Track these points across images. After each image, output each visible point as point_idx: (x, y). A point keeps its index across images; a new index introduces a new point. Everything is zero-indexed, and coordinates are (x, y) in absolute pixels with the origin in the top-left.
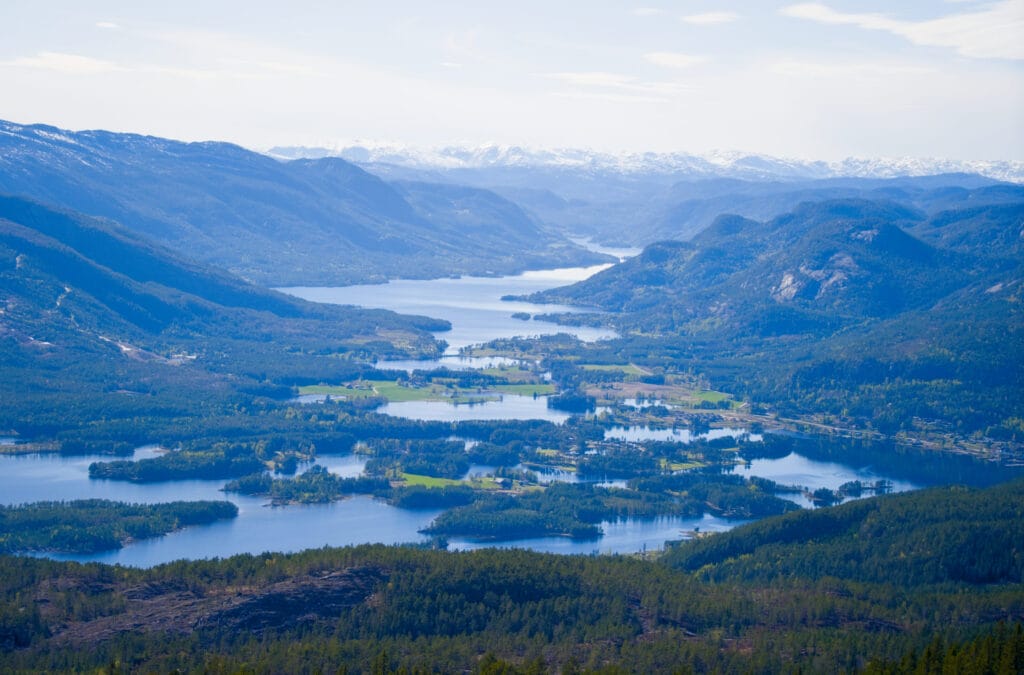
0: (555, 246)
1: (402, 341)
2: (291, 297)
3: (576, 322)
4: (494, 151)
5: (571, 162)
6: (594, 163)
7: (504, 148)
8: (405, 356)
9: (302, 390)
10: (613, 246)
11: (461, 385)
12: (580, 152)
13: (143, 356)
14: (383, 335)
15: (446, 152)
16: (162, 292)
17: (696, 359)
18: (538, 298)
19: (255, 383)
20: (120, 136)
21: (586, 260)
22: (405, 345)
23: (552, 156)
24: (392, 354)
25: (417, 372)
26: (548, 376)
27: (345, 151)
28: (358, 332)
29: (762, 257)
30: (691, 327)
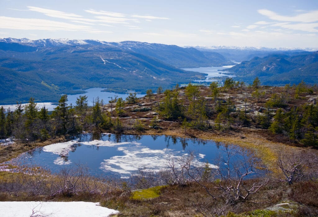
0: (228, 62)
1: (199, 77)
2: (183, 70)
3: (229, 74)
4: (220, 47)
5: (233, 48)
6: (237, 48)
7: (222, 46)
8: (199, 79)
9: (181, 84)
10: (238, 62)
11: (207, 84)
12: (235, 47)
13: (157, 79)
14: (196, 76)
15: (212, 47)
16: (161, 69)
17: (248, 80)
18: (224, 70)
19: (174, 83)
20: (158, 44)
21: (233, 64)
22: (200, 78)
23: (230, 47)
24: (197, 79)
25: (200, 82)
26: (222, 83)
27: (196, 47)
28: (192, 75)
29: (261, 64)
30: (248, 75)
